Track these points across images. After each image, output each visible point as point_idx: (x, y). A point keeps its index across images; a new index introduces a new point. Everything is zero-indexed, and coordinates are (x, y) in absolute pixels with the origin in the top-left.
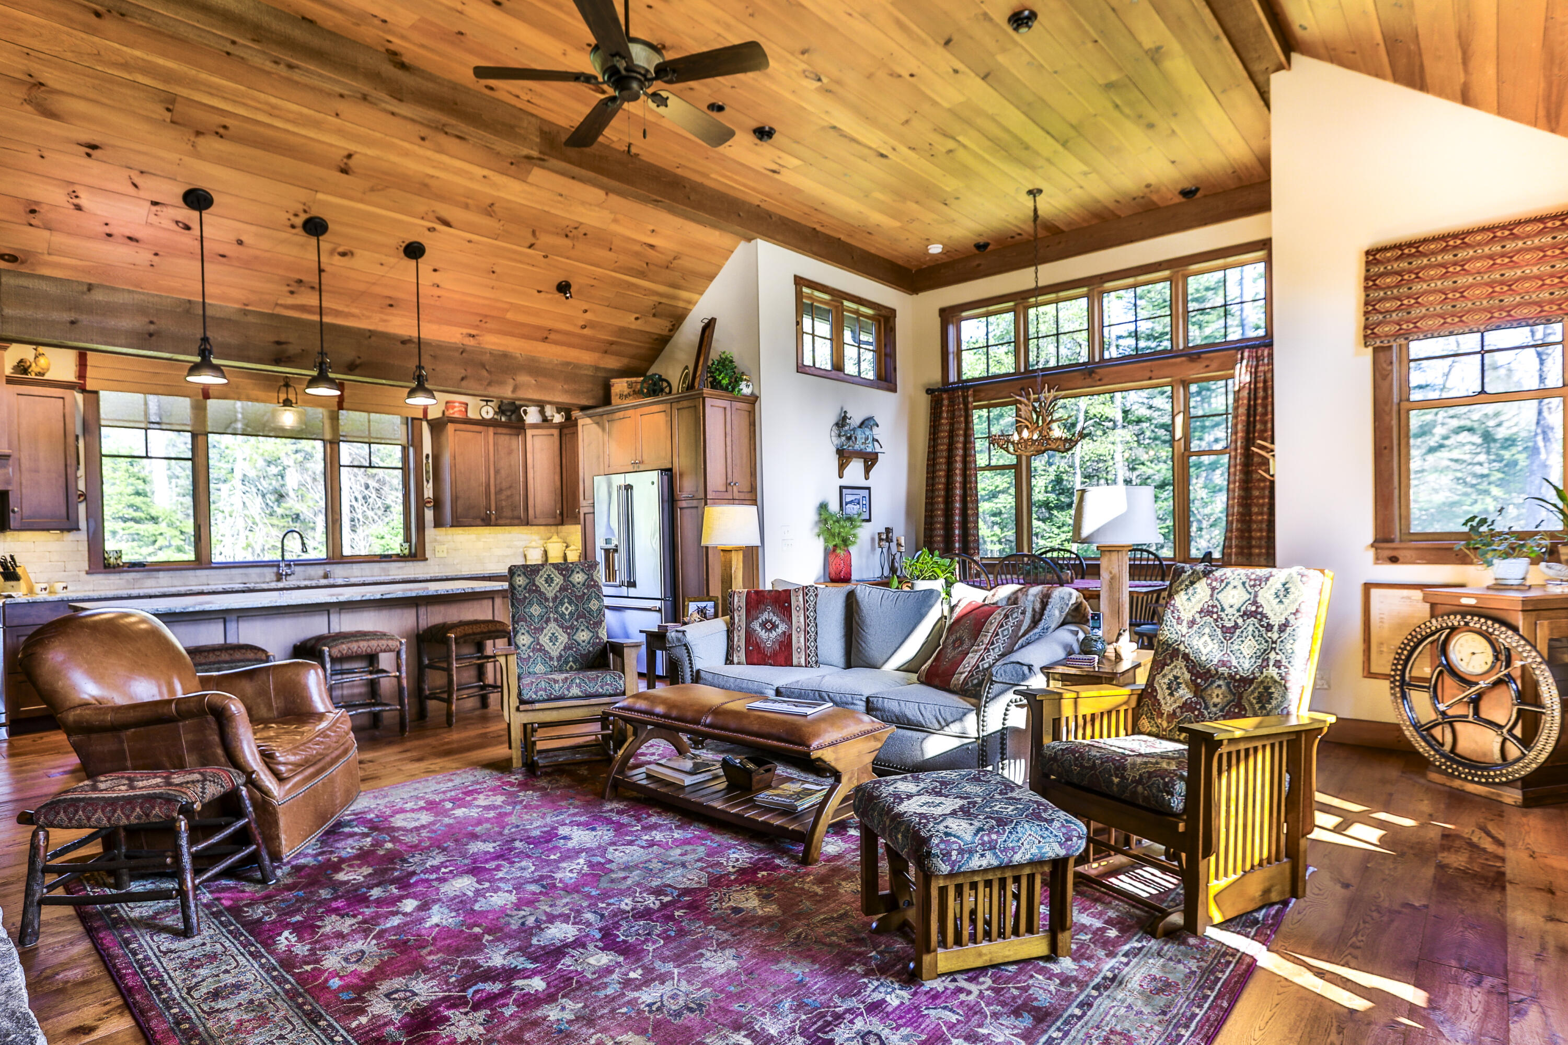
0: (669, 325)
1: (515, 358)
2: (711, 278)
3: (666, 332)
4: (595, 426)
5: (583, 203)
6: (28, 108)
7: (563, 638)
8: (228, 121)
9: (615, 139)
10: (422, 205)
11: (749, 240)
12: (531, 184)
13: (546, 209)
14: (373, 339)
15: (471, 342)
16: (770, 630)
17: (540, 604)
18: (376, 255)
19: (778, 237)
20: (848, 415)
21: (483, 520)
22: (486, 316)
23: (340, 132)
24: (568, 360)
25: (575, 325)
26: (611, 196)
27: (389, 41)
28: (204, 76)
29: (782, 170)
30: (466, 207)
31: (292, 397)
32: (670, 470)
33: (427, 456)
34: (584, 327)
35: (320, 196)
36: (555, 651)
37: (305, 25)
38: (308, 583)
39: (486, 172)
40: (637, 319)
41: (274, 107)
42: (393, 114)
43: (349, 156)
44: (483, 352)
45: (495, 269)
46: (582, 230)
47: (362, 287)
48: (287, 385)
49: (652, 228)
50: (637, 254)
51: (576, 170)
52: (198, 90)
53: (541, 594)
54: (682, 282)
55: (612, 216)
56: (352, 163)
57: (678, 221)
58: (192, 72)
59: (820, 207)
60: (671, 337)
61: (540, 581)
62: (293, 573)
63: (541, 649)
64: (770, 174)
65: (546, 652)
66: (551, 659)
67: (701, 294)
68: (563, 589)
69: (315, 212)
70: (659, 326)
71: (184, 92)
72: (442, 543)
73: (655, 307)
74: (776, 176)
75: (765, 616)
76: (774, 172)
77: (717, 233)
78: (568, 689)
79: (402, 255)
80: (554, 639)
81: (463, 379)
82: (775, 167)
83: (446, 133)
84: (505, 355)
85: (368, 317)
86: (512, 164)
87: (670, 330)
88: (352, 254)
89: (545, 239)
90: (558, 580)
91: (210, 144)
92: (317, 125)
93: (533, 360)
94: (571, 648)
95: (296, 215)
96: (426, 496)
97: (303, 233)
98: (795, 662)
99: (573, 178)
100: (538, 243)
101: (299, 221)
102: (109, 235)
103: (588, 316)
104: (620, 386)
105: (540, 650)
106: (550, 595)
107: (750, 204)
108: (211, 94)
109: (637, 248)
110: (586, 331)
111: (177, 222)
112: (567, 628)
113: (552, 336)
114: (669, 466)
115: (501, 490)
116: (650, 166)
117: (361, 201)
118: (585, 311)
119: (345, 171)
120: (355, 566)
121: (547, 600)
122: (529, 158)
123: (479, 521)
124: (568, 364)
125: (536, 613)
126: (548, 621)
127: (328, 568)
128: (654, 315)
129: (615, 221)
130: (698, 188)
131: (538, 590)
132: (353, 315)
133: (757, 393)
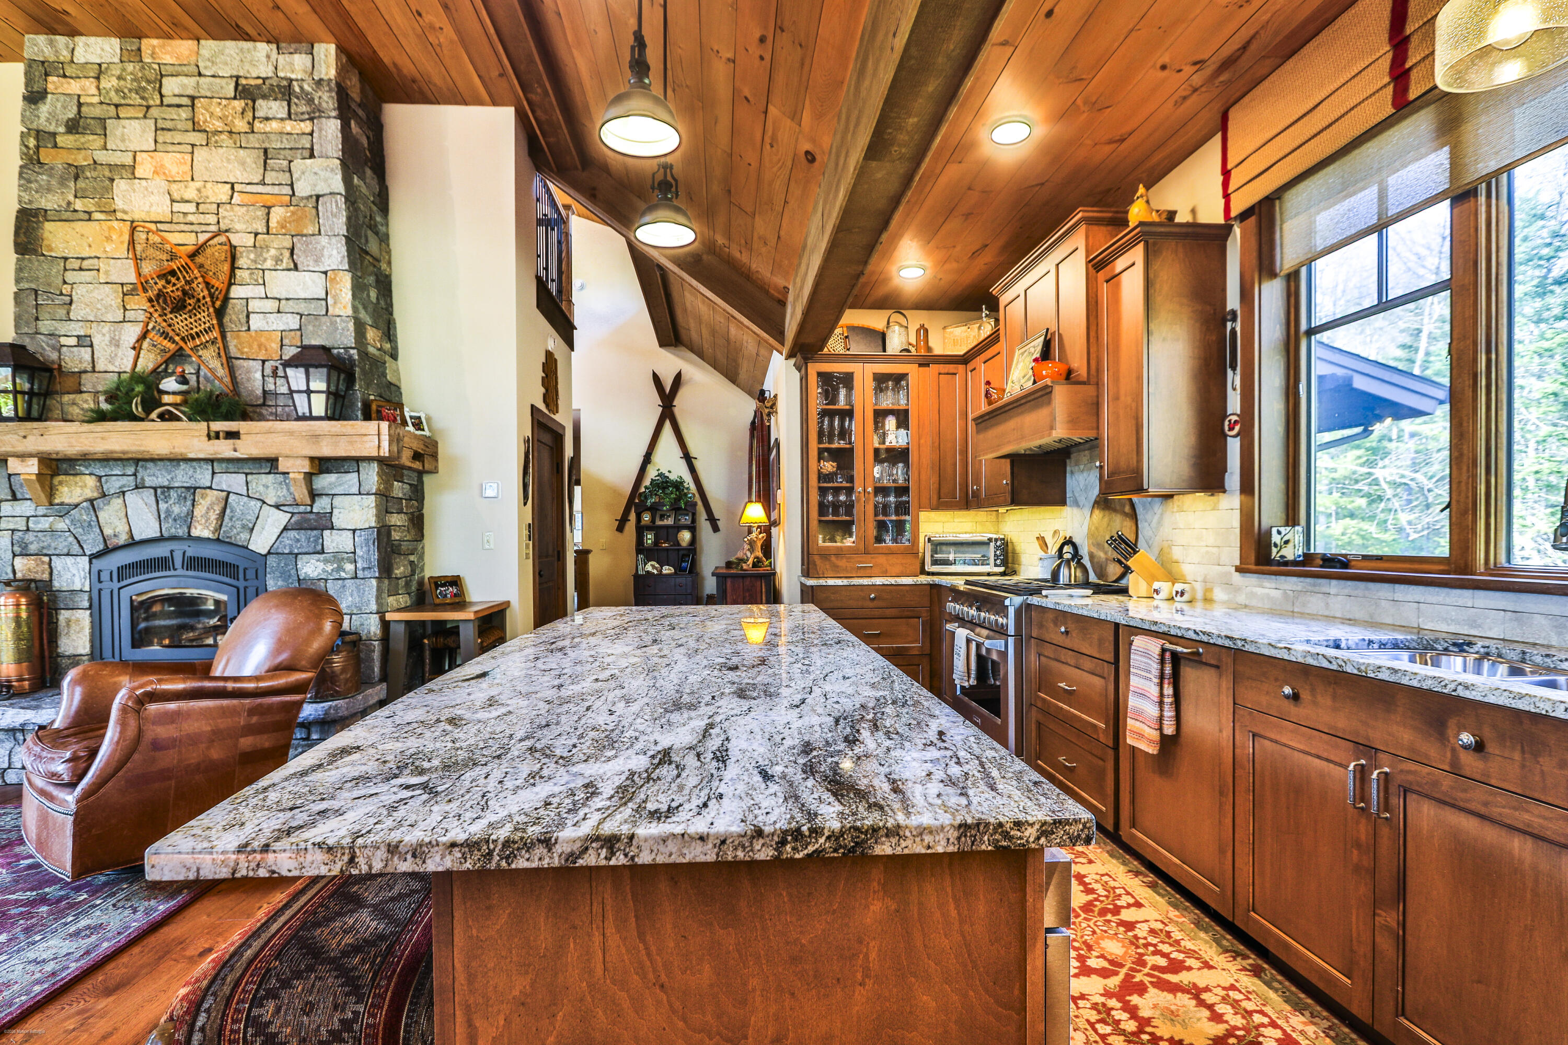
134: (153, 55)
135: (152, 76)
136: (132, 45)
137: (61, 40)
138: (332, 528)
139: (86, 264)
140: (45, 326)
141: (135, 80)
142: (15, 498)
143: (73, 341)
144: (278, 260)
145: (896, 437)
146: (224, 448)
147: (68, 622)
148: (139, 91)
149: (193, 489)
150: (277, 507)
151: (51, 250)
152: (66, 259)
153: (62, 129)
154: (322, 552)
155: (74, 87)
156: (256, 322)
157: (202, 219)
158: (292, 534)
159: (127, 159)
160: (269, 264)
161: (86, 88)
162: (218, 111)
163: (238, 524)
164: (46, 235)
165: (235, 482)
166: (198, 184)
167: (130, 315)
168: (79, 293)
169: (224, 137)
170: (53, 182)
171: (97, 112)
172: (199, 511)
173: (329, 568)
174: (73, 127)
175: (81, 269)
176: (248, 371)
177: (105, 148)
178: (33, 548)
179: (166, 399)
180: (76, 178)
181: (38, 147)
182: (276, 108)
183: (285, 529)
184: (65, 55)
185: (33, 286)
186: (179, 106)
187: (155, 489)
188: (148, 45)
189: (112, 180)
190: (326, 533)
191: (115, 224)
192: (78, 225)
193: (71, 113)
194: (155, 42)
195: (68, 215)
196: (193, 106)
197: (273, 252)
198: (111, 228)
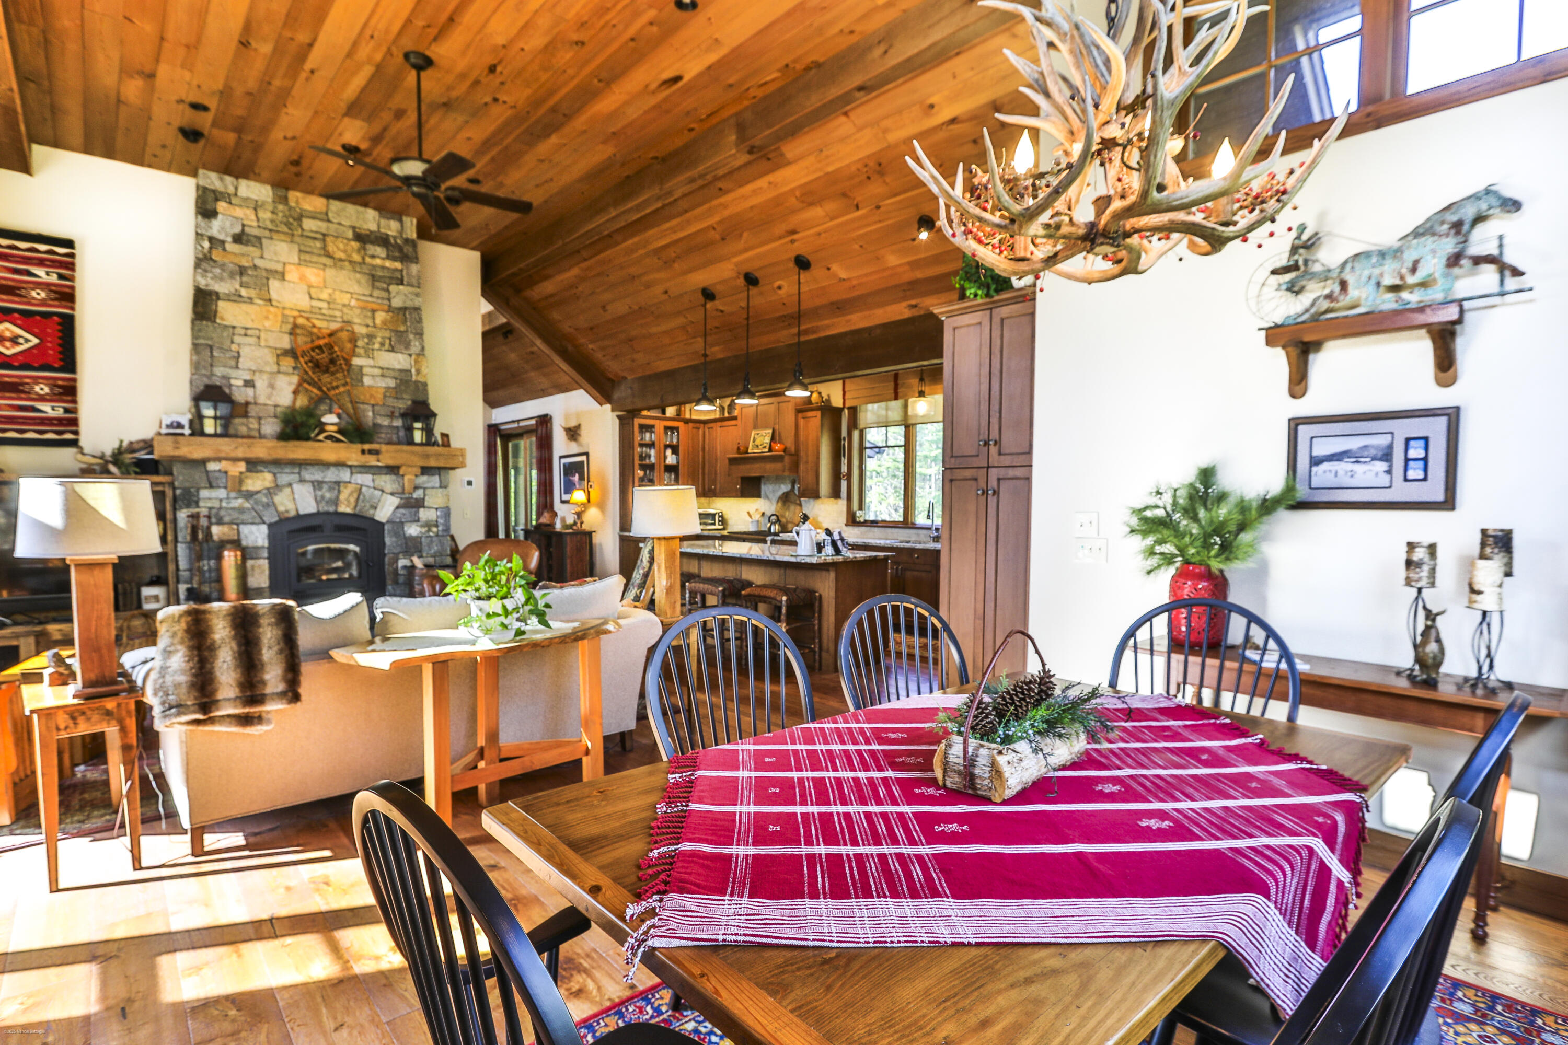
5: (843, 141)
12: (796, 161)
13: (827, 170)
23: (697, 219)
26: (853, 113)
31: (924, 389)
35: (736, 257)
43: (714, 229)
48: (922, 379)
69: (744, 270)
79: (801, 269)
86: (768, 159)
88: (782, 285)
95: (740, 276)
100: (859, 201)
101: (744, 280)
109: (941, 135)
119: (723, 239)
122: (751, 152)
129: (886, 131)
134: (297, 202)
135: (296, 216)
136: (281, 192)
137: (229, 179)
138: (424, 507)
139: (249, 332)
140: (219, 371)
141: (285, 216)
142: (211, 487)
143: (240, 383)
144: (382, 344)
145: (671, 459)
146: (372, 460)
147: (253, 567)
148: (288, 224)
149: (338, 483)
150: (392, 494)
151: (222, 319)
152: (234, 327)
153: (230, 239)
154: (418, 521)
155: (239, 212)
156: (367, 381)
157: (331, 312)
158: (402, 511)
159: (279, 267)
160: (377, 346)
161: (248, 216)
162: (341, 246)
163: (368, 505)
164: (219, 309)
165: (365, 479)
166: (330, 291)
167: (283, 369)
168: (244, 351)
169: (347, 264)
170: (225, 275)
171: (256, 232)
172: (342, 497)
173: (424, 530)
174: (238, 239)
175: (246, 335)
176: (364, 410)
177: (262, 257)
178: (227, 519)
179: (329, 428)
180: (241, 274)
181: (211, 248)
182: (380, 251)
183: (398, 508)
184: (231, 190)
185: (210, 342)
186: (315, 239)
187: (312, 482)
188: (294, 195)
189: (268, 279)
190: (421, 510)
191: (272, 309)
192: (244, 307)
193: (238, 230)
194: (298, 194)
195: (236, 298)
196: (324, 240)
197: (379, 339)
198: (268, 311)
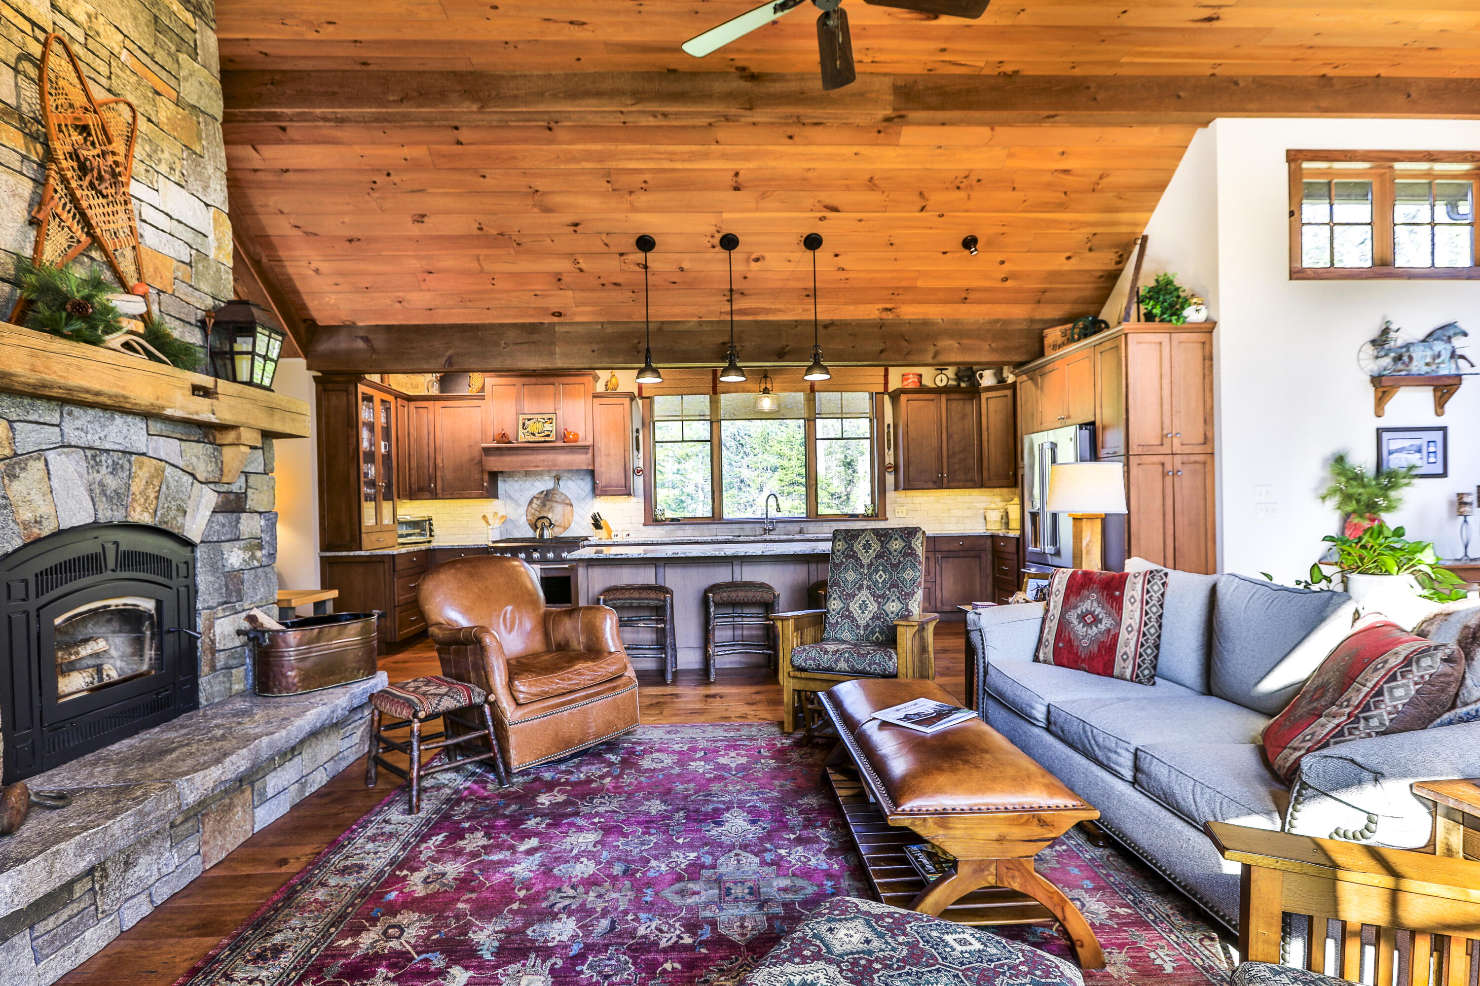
0: (1115, 258)
1: (936, 324)
2: (1161, 187)
3: (1112, 267)
4: (1030, 382)
5: (967, 148)
6: (536, 210)
7: (873, 607)
8: (647, 177)
9: (982, 64)
10: (809, 199)
11: (1206, 124)
12: (905, 146)
13: (928, 166)
14: (799, 328)
15: (889, 316)
16: (1089, 625)
17: (855, 570)
18: (784, 254)
19: (1250, 106)
20: (1394, 327)
21: (934, 482)
22: (897, 288)
23: (724, 156)
24: (997, 317)
25: (995, 279)
26: (999, 130)
27: (732, 60)
28: (621, 147)
29: (1221, 12)
30: (848, 188)
31: (769, 386)
32: (1093, 423)
33: (889, 426)
34: (1005, 279)
35: (725, 216)
36: (863, 619)
37: (672, 76)
38: (785, 537)
39: (856, 149)
40: (1069, 258)
41: (673, 153)
42: (754, 124)
43: (737, 174)
44: (902, 323)
45: (893, 240)
46: (973, 178)
47: (779, 285)
48: (766, 377)
49: (1061, 150)
50: (1049, 186)
51: (941, 115)
52: (619, 160)
53: (858, 559)
54: (1119, 203)
55: (1006, 152)
56: (740, 179)
57: (1093, 132)
58: (611, 147)
59: (1317, 41)
60: (1121, 270)
61: (858, 547)
62: (774, 529)
63: (850, 616)
64: (1206, 25)
65: (854, 620)
66: (858, 627)
67: (1152, 210)
68: (879, 556)
69: (726, 230)
70: (1103, 261)
71: (612, 165)
72: (902, 505)
73: (1089, 240)
74: (1216, 24)
75: (1086, 606)
76: (1210, 19)
77: (1156, 130)
78: (837, 661)
79: (804, 248)
80: (863, 607)
81: (882, 352)
82: (1207, 13)
83: (804, 124)
84: (926, 323)
85: (792, 310)
86: (879, 132)
87: (1118, 263)
88: (764, 258)
89: (936, 198)
90: (876, 546)
91: (642, 199)
92: (706, 156)
93: (956, 322)
94: (878, 618)
95: (713, 237)
96: (887, 462)
97: (722, 250)
98: (1116, 671)
99: (943, 124)
100: (930, 204)
101: (717, 241)
102: (603, 285)
103: (1006, 267)
104: (1054, 335)
105: (848, 617)
106: (866, 562)
107: (1198, 78)
108: (629, 159)
109: (1047, 178)
110: (1009, 284)
111: (638, 264)
112: (879, 597)
113: (972, 296)
114: (1092, 419)
115: (954, 454)
116: (1036, 79)
117: (757, 210)
118: (1002, 263)
119: (737, 189)
120: (825, 524)
121: (862, 566)
122: (888, 120)
123: (930, 485)
124: (996, 321)
125: (852, 579)
126: (860, 588)
127: (802, 525)
128: (1090, 250)
129: (1011, 156)
130: (1104, 83)
131: (855, 557)
132: (780, 310)
133: (1215, 318)
138: (246, 510)
144: (171, 168)
146: (204, 408)
150: (207, 484)
154: (239, 537)
156: (149, 236)
157: (91, 59)
158: (220, 517)
163: (174, 506)
165: (176, 449)
172: (136, 487)
173: (246, 555)
179: (129, 325)
183: (215, 511)
187: (84, 450)
190: (243, 516)
197: (166, 155)
